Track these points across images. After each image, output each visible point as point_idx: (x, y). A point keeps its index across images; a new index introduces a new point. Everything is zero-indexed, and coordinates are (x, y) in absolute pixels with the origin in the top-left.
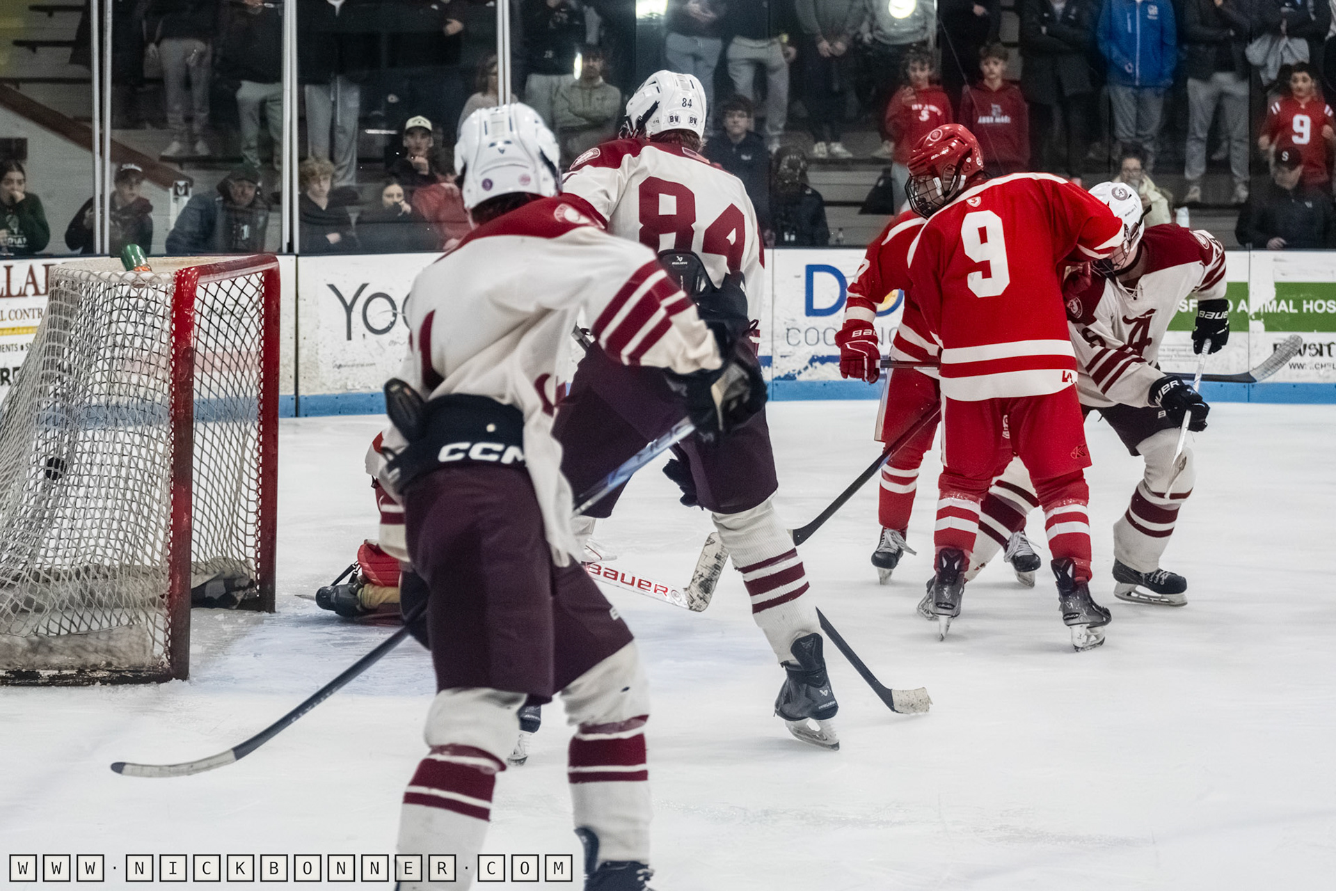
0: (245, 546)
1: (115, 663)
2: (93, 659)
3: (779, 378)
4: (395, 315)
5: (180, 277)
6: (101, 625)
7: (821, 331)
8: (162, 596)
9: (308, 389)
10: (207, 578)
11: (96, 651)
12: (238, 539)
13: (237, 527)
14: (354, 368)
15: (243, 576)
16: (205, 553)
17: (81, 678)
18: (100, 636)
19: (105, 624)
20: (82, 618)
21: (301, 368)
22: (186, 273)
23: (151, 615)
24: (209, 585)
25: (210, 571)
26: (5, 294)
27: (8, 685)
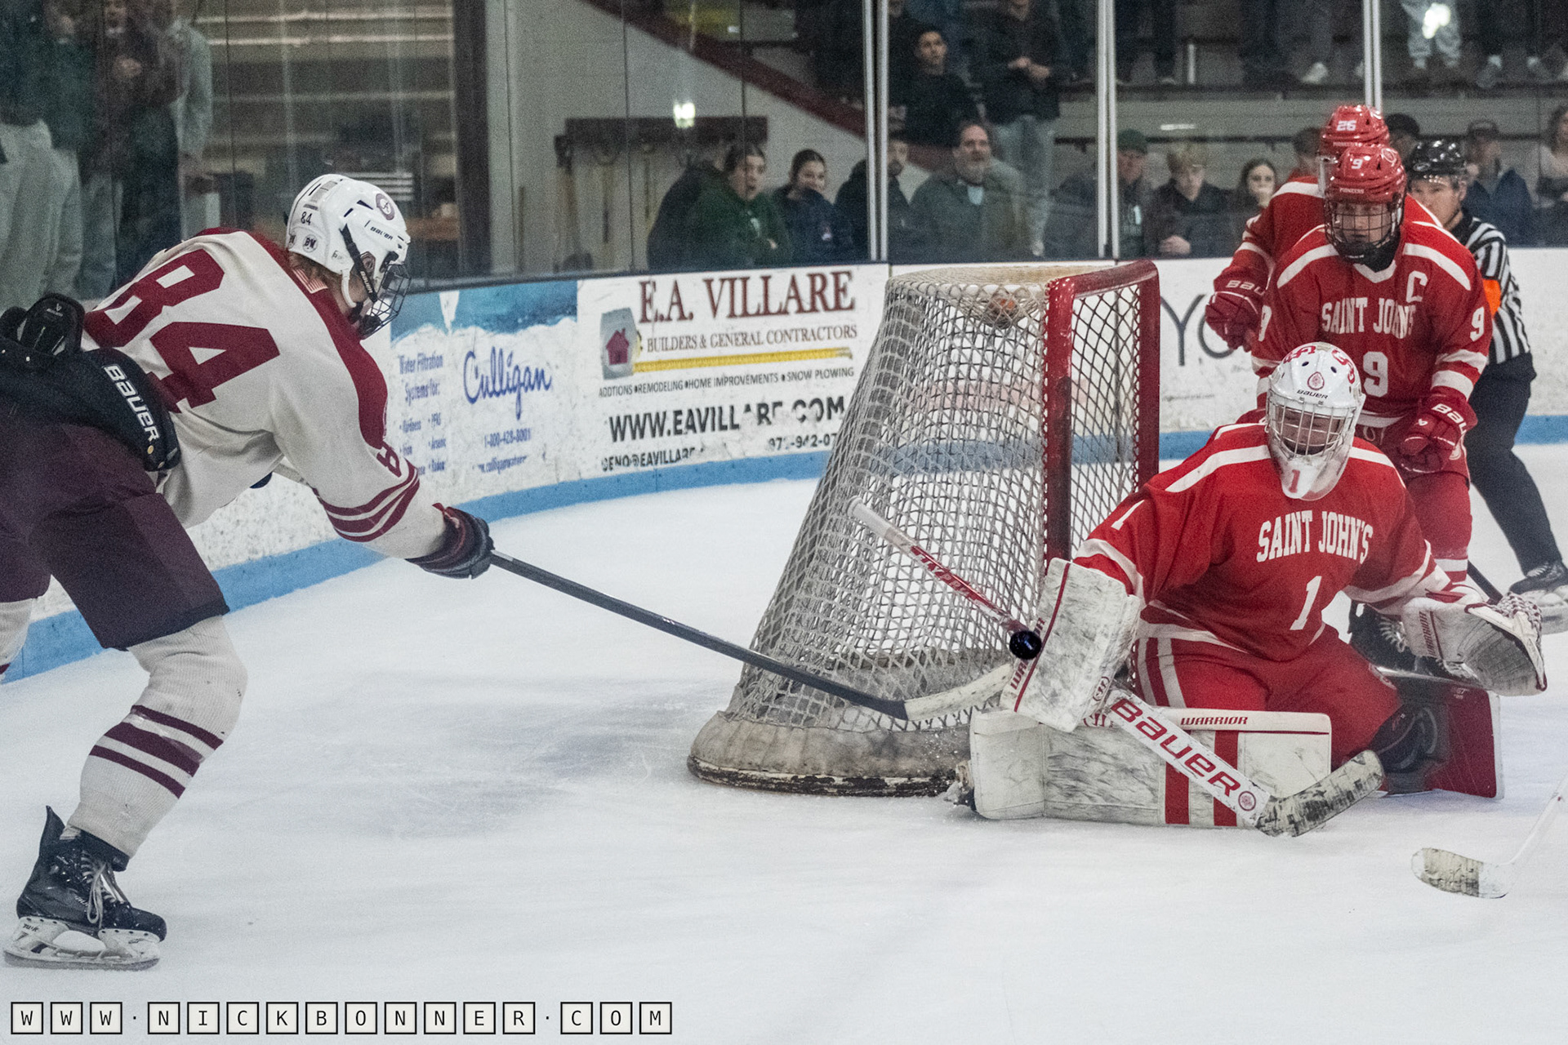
26: (762, 310)
27: (846, 795)
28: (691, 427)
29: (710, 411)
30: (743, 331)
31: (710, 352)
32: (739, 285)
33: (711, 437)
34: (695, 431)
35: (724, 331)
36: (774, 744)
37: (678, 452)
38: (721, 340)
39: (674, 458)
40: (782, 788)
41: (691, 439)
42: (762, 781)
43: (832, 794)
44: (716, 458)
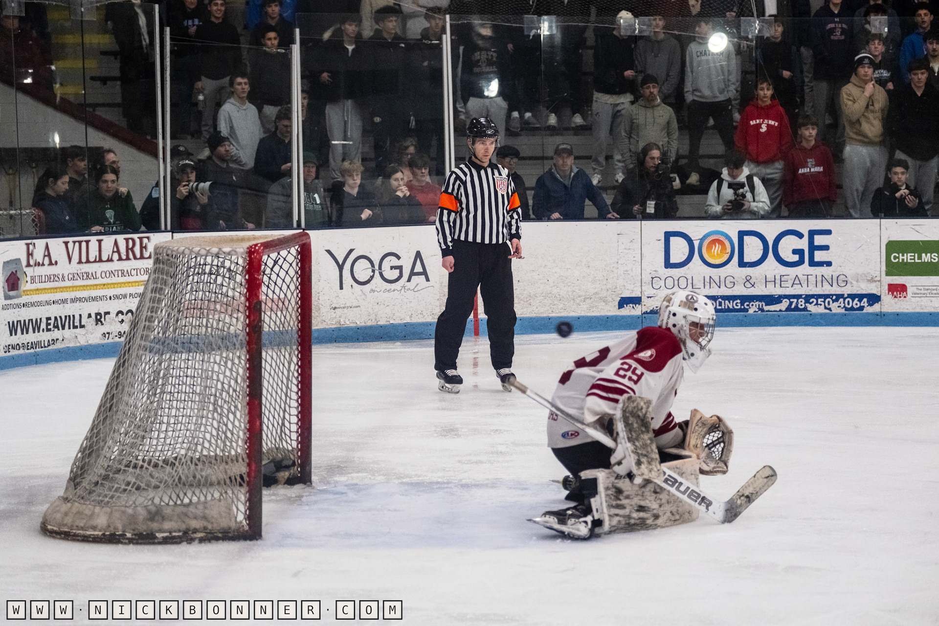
0: (291, 440)
1: (210, 527)
2: (195, 524)
3: (646, 313)
4: (373, 271)
5: (250, 251)
6: (199, 498)
7: (676, 278)
11: (195, 518)
12: (286, 435)
13: (285, 426)
14: (345, 309)
15: (287, 459)
17: (186, 537)
18: (198, 507)
19: (203, 498)
20: (185, 494)
22: (255, 248)
23: (236, 490)
24: (268, 467)
25: (267, 457)
26: (98, 260)
27: (134, 544)
28: (56, 327)
29: (68, 318)
30: (87, 271)
31: (68, 283)
32: (84, 245)
33: (68, 333)
34: (59, 330)
35: (76, 272)
36: (92, 516)
37: (49, 341)
38: (74, 277)
39: (46, 345)
40: (96, 540)
41: (56, 334)
42: (84, 536)
43: (125, 544)
44: (71, 345)
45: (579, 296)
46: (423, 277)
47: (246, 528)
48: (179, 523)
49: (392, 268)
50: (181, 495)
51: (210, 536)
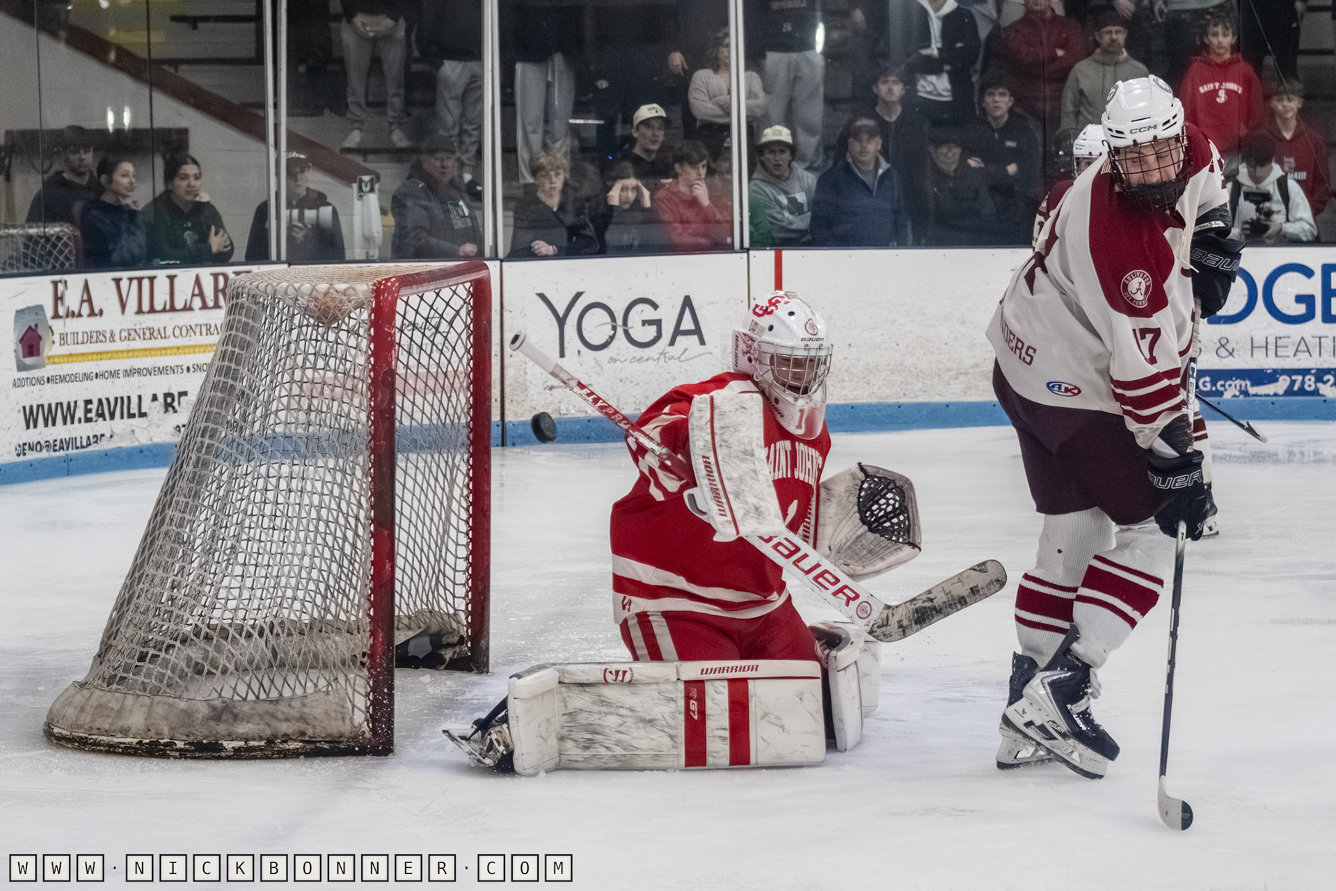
0: (454, 597)
1: (310, 732)
2: (284, 728)
4: (614, 328)
5: (378, 289)
6: (294, 690)
8: (364, 655)
9: (516, 413)
10: (411, 634)
11: (287, 720)
12: (445, 588)
13: (444, 575)
15: (452, 632)
16: (408, 605)
17: (270, 750)
18: (293, 703)
19: (299, 691)
20: (272, 681)
21: (507, 390)
22: (385, 285)
23: (351, 676)
24: (412, 643)
25: (413, 625)
26: (168, 307)
27: (186, 758)
28: (102, 415)
29: (119, 401)
30: (151, 326)
31: (119, 345)
32: (146, 283)
33: (119, 425)
34: (105, 419)
35: (133, 327)
36: (121, 712)
37: (89, 437)
38: (130, 335)
39: (84, 444)
40: (128, 752)
41: (101, 426)
42: (110, 745)
43: (175, 758)
44: (125, 444)
45: (949, 370)
46: (695, 338)
47: (368, 735)
48: (262, 727)
49: (644, 323)
50: (266, 682)
51: (309, 747)
